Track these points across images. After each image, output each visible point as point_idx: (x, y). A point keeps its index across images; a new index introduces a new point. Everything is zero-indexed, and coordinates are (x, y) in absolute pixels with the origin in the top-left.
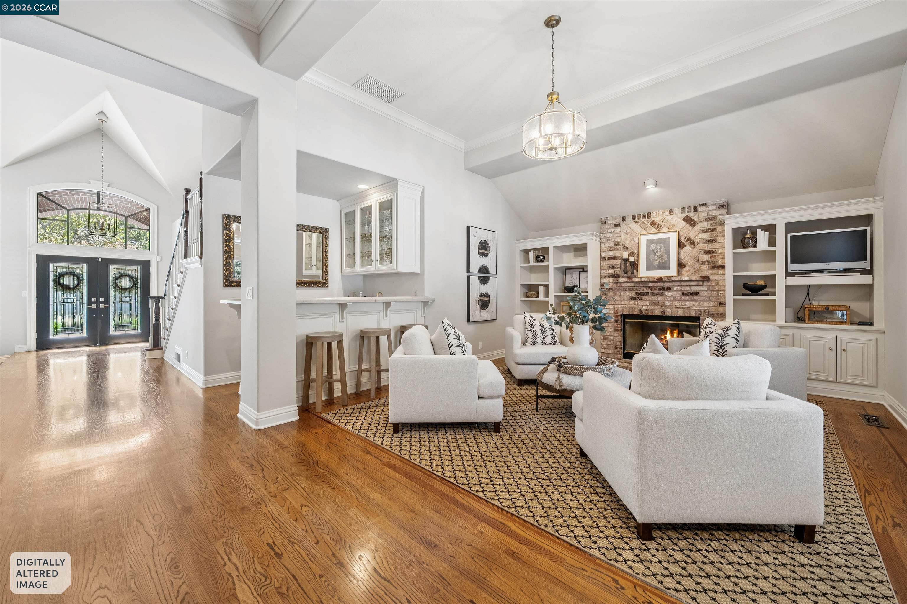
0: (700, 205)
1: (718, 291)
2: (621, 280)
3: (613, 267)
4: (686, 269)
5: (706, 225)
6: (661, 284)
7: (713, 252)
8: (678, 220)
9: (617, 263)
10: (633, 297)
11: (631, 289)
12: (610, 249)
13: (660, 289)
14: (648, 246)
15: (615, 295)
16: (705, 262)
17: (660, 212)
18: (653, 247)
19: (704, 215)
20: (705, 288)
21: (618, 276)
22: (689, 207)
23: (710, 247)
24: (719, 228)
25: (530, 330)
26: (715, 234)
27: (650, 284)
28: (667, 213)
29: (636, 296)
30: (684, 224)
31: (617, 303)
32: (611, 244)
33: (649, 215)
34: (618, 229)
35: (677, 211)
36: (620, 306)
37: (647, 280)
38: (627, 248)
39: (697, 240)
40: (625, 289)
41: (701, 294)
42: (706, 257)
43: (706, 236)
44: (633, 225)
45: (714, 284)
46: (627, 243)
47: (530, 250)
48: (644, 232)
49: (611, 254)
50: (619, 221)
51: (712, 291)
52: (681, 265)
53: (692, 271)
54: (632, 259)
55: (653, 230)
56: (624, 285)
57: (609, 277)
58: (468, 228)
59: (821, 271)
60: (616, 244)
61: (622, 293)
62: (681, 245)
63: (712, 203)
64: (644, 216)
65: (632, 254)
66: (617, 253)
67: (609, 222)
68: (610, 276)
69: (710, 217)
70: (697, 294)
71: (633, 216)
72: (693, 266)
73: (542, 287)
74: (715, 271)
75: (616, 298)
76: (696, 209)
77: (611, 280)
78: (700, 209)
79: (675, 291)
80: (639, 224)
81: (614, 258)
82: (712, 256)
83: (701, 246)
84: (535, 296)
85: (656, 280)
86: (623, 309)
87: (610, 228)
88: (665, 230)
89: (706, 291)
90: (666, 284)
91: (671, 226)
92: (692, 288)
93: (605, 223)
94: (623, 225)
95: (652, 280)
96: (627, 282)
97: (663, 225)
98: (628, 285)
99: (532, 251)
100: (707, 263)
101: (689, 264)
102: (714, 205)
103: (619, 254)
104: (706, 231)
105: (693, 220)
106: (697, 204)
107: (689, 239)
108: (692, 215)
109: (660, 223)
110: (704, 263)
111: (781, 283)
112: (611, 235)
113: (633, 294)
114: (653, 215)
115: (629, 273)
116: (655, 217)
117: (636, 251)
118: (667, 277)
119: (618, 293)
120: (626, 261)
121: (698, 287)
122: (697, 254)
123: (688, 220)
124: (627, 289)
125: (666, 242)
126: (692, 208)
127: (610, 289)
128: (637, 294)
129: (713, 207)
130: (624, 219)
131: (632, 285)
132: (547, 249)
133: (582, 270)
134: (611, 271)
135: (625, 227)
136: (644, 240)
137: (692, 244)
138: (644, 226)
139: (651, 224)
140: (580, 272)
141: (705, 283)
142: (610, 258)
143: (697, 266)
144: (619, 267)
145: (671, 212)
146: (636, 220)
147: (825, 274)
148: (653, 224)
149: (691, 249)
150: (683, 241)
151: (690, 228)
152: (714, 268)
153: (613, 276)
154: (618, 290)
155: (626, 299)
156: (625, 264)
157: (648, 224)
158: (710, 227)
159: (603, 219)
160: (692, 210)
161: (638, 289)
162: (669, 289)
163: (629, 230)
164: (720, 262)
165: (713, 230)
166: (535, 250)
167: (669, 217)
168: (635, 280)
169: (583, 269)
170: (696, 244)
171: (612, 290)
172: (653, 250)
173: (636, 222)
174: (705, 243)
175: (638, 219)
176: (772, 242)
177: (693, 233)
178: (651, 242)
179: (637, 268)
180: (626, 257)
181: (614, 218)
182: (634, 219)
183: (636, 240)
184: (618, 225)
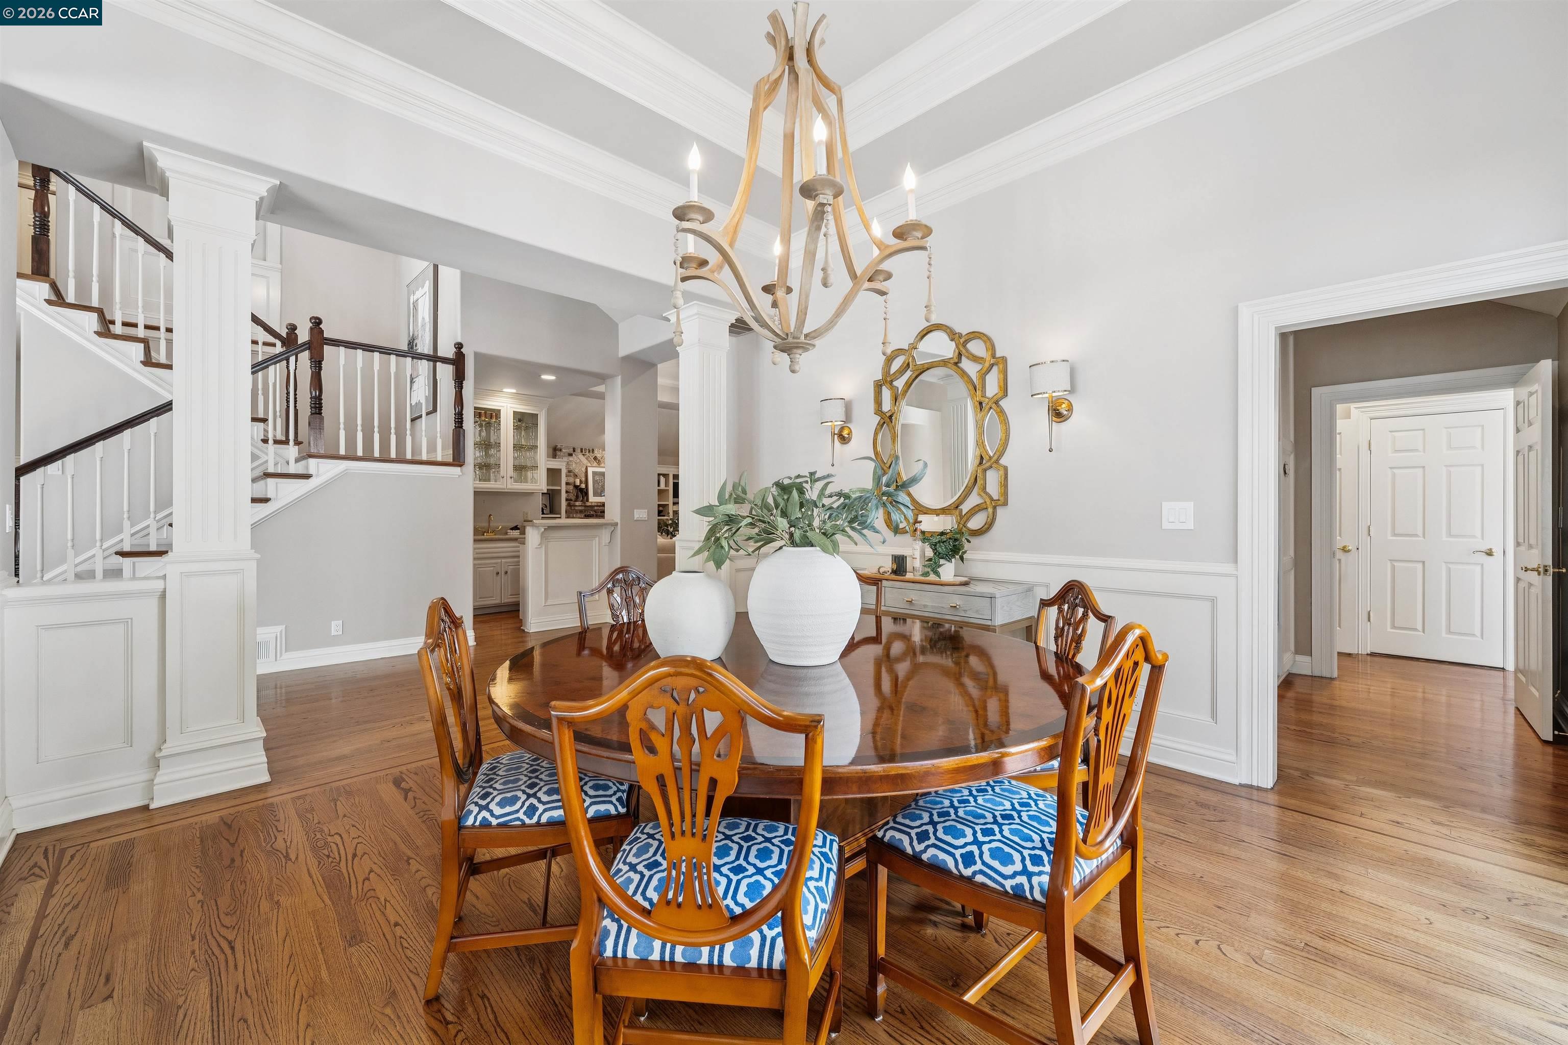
3: (567, 492)
11: (581, 512)
14: (593, 477)
18: (597, 478)
21: (571, 500)
27: (596, 508)
33: (593, 451)
34: (571, 459)
37: (594, 504)
38: (578, 476)
44: (581, 456)
46: (578, 472)
48: (590, 464)
50: (571, 451)
54: (583, 486)
55: (595, 464)
56: (577, 508)
64: (590, 451)
65: (581, 482)
67: (564, 450)
71: (581, 449)
80: (586, 456)
87: (565, 456)
93: (561, 450)
94: (573, 454)
97: (602, 462)
103: (572, 480)
109: (600, 459)
112: (566, 463)
113: (582, 516)
114: (596, 452)
115: (580, 498)
116: (598, 454)
117: (584, 479)
119: (571, 516)
120: (576, 487)
124: (578, 512)
128: (585, 516)
130: (574, 451)
131: (583, 508)
135: (575, 457)
136: (590, 470)
138: (589, 459)
144: (572, 492)
148: (595, 458)
154: (571, 513)
156: (577, 490)
157: (592, 458)
159: (559, 447)
161: (587, 512)
163: (578, 461)
168: (588, 504)
173: (583, 455)
175: (585, 452)
176: (667, 484)
178: (594, 473)
179: (587, 494)
180: (578, 483)
181: (567, 447)
182: (582, 452)
183: (584, 469)
184: (570, 455)
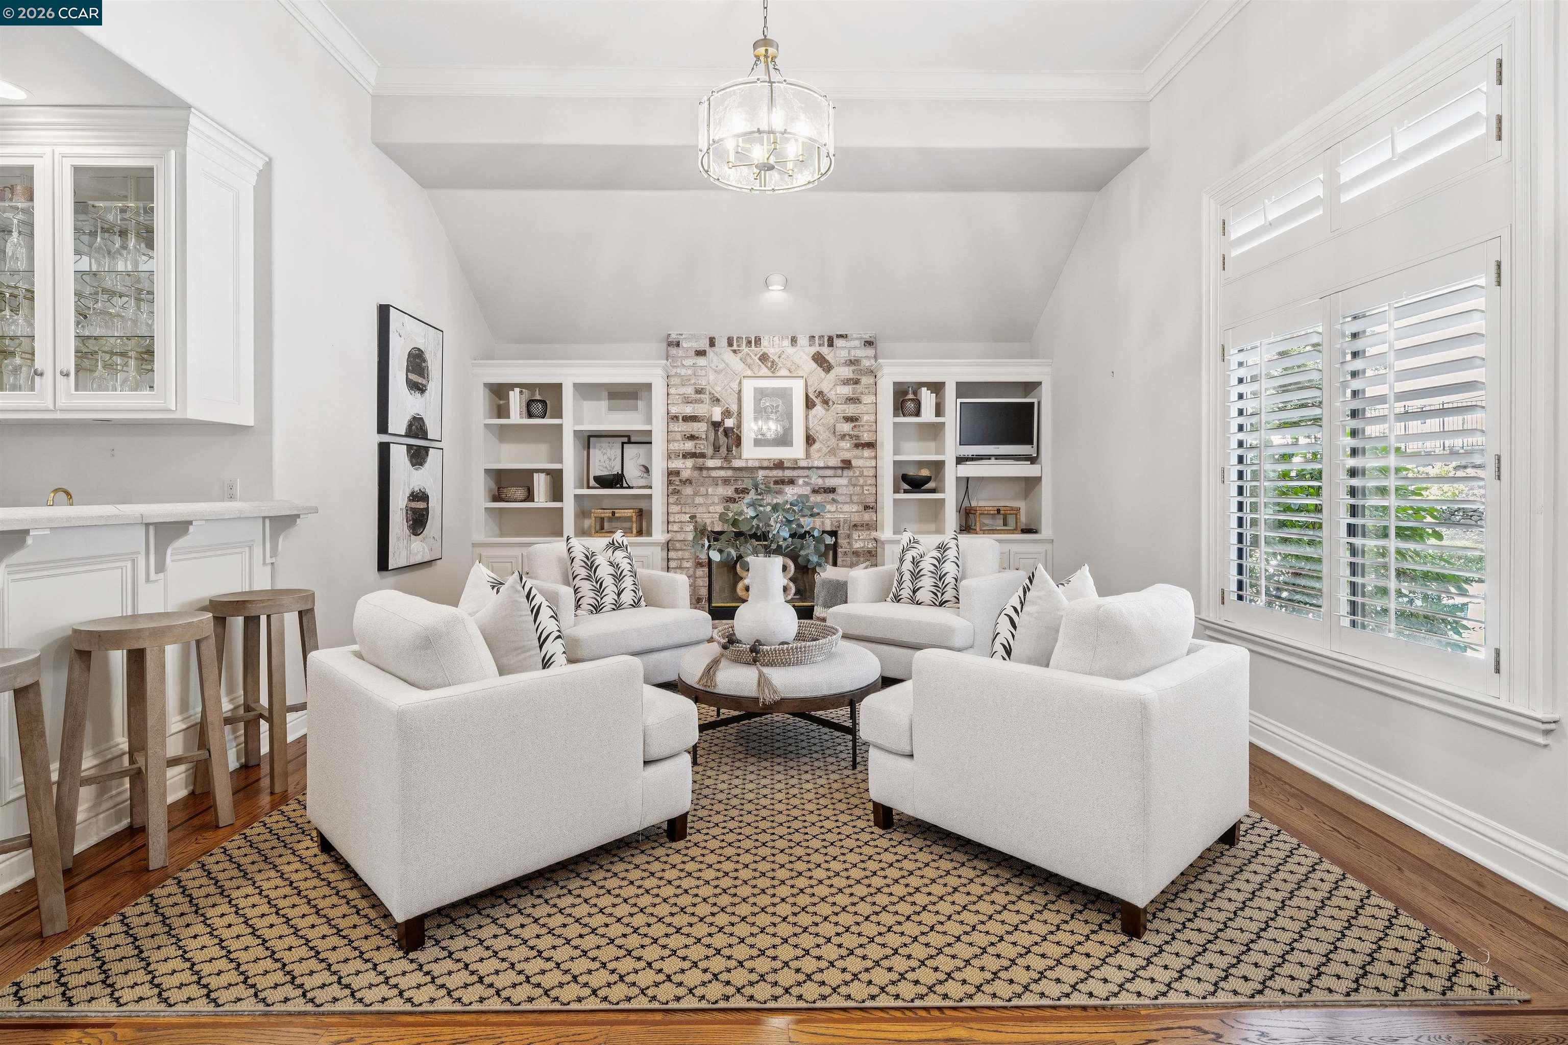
0: (840, 336)
1: (862, 486)
2: (710, 463)
3: (692, 437)
4: (816, 446)
5: (847, 372)
6: (778, 473)
7: (857, 420)
8: (803, 355)
9: (700, 428)
10: (730, 498)
11: (726, 481)
12: (687, 401)
13: (776, 483)
14: (757, 401)
15: (696, 494)
16: (844, 435)
17: (776, 339)
18: (765, 402)
19: (843, 354)
20: (843, 481)
21: (703, 456)
22: (821, 337)
23: (851, 410)
24: (865, 380)
25: (588, 578)
26: (859, 388)
27: (762, 473)
28: (787, 342)
29: (736, 496)
30: (814, 365)
31: (700, 509)
32: (689, 390)
33: (758, 341)
34: (701, 361)
35: (803, 341)
36: (706, 515)
37: (757, 464)
38: (718, 400)
39: (832, 396)
40: (715, 482)
41: (839, 490)
42: (846, 427)
43: (846, 390)
44: (728, 355)
45: (857, 473)
46: (718, 390)
47: (512, 386)
48: (749, 373)
49: (688, 410)
50: (704, 344)
51: (854, 486)
52: (810, 440)
53: (825, 450)
54: (729, 423)
55: (764, 371)
56: (714, 474)
57: (684, 457)
58: (384, 312)
59: (988, 457)
60: (699, 391)
61: (710, 490)
62: (809, 404)
63: (855, 336)
64: (749, 342)
65: (727, 413)
66: (700, 410)
67: (684, 344)
68: (686, 455)
69: (852, 358)
70: (832, 490)
71: (729, 339)
72: (827, 441)
73: (542, 476)
74: (858, 452)
75: (699, 500)
76: (831, 344)
77: (690, 463)
78: (839, 343)
79: (800, 486)
80: (740, 355)
81: (693, 419)
82: (855, 426)
83: (840, 408)
84: (522, 497)
85: (772, 465)
86: (713, 522)
87: (687, 357)
88: (783, 372)
89: (847, 486)
90: (788, 473)
91: (793, 367)
92: (827, 480)
93: (678, 344)
94: (710, 352)
95: (765, 464)
96: (721, 468)
97: (780, 364)
98: (722, 473)
99: (517, 390)
100: (847, 437)
101: (821, 438)
102: (857, 339)
103: (705, 410)
104: (846, 382)
105: (827, 361)
106: (833, 333)
107: (821, 393)
108: (825, 350)
109: (777, 360)
110: (843, 437)
111: (952, 473)
112: (690, 372)
113: (729, 491)
114: (764, 342)
115: (724, 450)
116: (769, 347)
117: (734, 408)
118: (789, 460)
119: (703, 490)
120: (716, 425)
121: (836, 479)
122: (832, 421)
123: (819, 359)
124: (720, 482)
125: (785, 395)
126: (826, 339)
127: (688, 481)
128: (736, 490)
129: (857, 343)
130: (712, 342)
131: (730, 473)
132: (558, 387)
133: (626, 440)
134: (689, 446)
135: (715, 358)
136: (749, 387)
137: (826, 402)
138: (749, 360)
139: (760, 359)
140: (623, 443)
141: (846, 472)
142: (688, 419)
143: (833, 441)
144: (704, 437)
145: (794, 341)
146: (735, 347)
147: (993, 461)
148: (764, 358)
149: (824, 412)
150: (811, 395)
151: (823, 374)
152: (857, 446)
153: (693, 455)
154: (703, 484)
155: (716, 501)
156: (716, 431)
157: (756, 358)
158: (851, 376)
159: (674, 337)
160: (826, 343)
161: (740, 482)
162: (791, 482)
163: (721, 366)
164: (866, 437)
165: (857, 382)
166: (521, 386)
167: (790, 350)
168: (737, 463)
169: (629, 437)
170: (831, 403)
171: (691, 483)
172: (765, 408)
173: (735, 351)
174: (845, 403)
175: (738, 346)
176: (939, 410)
177: (826, 383)
178: (760, 394)
179: (738, 442)
180: (717, 417)
181: (694, 337)
182: (730, 344)
183: (735, 385)
184: (701, 353)
